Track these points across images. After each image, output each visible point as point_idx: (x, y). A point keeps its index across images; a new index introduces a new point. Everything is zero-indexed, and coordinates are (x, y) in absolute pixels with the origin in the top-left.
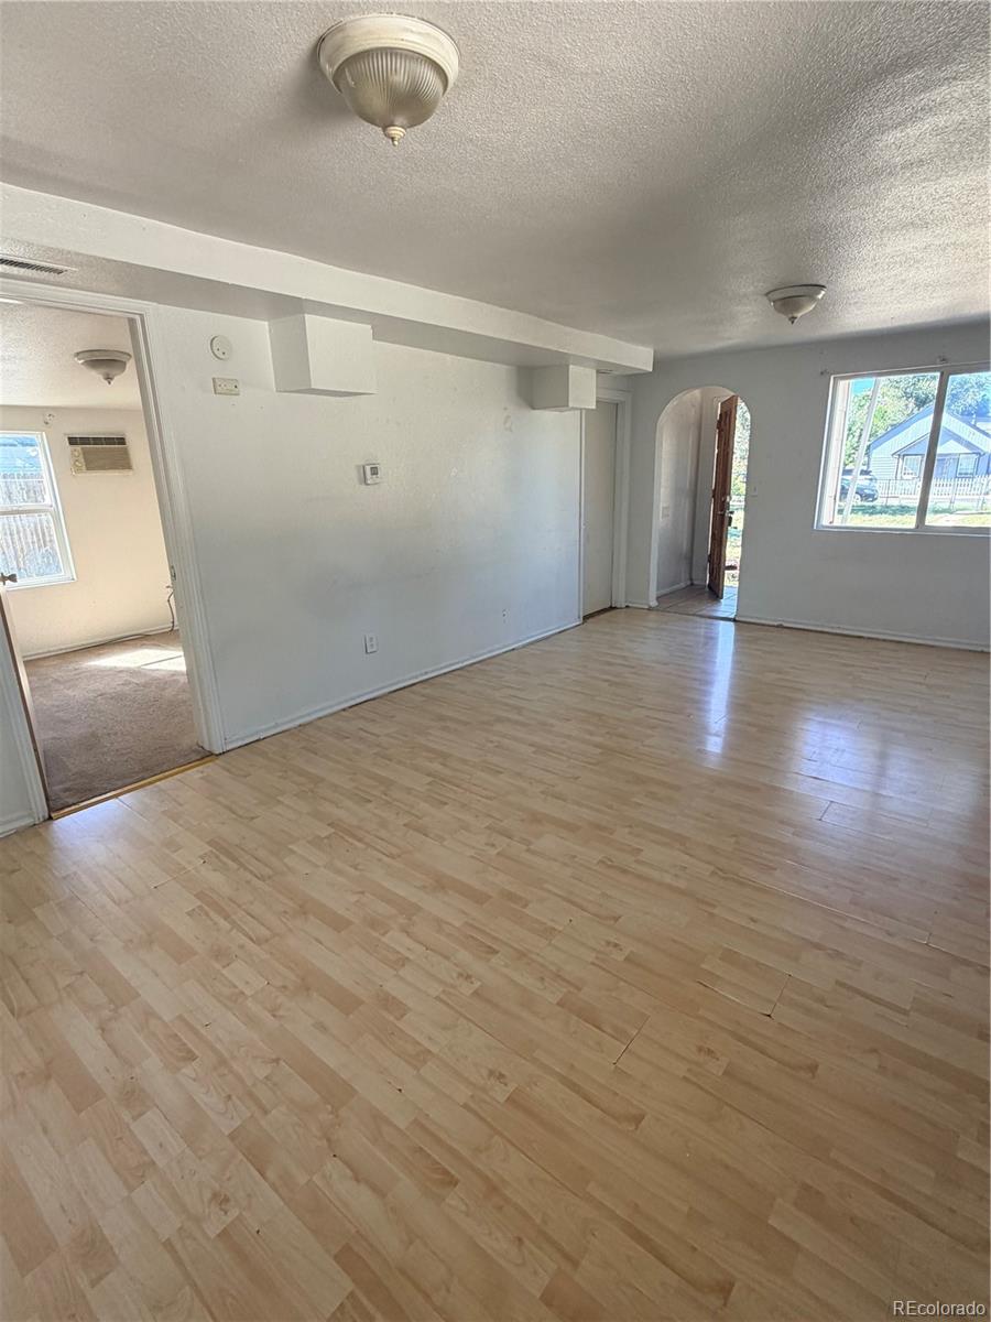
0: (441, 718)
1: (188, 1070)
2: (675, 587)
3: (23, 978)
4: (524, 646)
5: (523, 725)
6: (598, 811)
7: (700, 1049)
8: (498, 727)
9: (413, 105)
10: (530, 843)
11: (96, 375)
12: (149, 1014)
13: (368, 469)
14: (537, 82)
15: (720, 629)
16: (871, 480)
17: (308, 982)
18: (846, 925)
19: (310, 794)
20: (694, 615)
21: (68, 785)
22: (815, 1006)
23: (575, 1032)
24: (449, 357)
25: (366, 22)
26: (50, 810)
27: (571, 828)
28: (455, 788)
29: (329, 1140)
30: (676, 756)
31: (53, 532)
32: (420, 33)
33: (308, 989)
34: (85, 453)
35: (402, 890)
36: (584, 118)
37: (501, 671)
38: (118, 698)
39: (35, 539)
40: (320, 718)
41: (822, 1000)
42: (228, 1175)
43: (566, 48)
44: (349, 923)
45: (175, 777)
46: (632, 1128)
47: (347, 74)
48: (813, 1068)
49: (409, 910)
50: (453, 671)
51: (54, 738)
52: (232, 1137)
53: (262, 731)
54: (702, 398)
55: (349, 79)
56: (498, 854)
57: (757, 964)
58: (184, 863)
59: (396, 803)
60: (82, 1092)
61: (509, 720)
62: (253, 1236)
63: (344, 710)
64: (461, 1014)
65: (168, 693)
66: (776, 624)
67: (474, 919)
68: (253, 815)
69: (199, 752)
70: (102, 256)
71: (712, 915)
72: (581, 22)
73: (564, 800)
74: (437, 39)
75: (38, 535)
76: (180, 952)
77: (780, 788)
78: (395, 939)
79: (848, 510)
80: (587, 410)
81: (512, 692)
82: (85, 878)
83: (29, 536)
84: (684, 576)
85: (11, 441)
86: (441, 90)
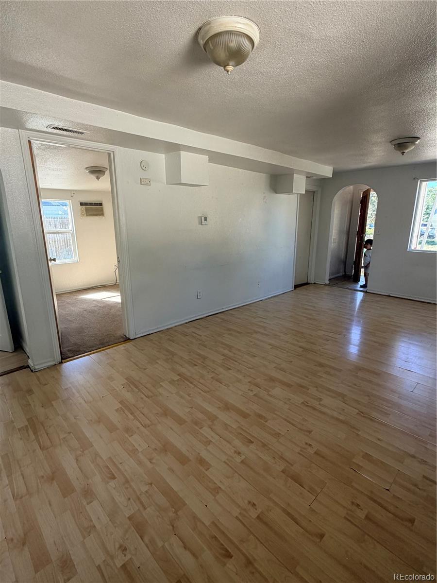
0: (229, 330)
1: (112, 484)
2: (337, 275)
3: (46, 432)
4: (267, 299)
5: (267, 335)
6: (301, 378)
7: (353, 503)
8: (254, 335)
9: (238, 56)
10: (269, 391)
11: (93, 177)
12: (97, 455)
13: (203, 218)
14: (295, 44)
15: (358, 295)
16: (432, 229)
17: (166, 448)
18: (428, 447)
19: (170, 360)
20: (346, 288)
21: (70, 348)
22: (413, 488)
23: (290, 487)
24: (240, 170)
25: (220, 20)
26: (62, 359)
27: (289, 386)
28: (234, 362)
29: (173, 526)
30: (338, 355)
31: (71, 241)
32: (243, 24)
33: (166, 451)
34: (86, 209)
35: (209, 408)
36: (314, 60)
37: (257, 310)
38: (92, 312)
39: (64, 244)
40: (176, 326)
41: (416, 485)
42: (127, 536)
43: (310, 28)
44: (185, 422)
45: (114, 348)
46: (319, 540)
47: (210, 43)
48: (412, 521)
49: (213, 418)
50: (235, 308)
51: (65, 328)
52: (130, 518)
53: (150, 330)
54: (354, 190)
55: (211, 45)
56: (254, 395)
57: (382, 462)
58: (115, 388)
59: (208, 367)
60: (67, 489)
61: (259, 332)
62: (137, 570)
63: (186, 323)
64: (236, 472)
65: (113, 311)
66: (387, 294)
67: (242, 426)
68: (146, 368)
69: (124, 338)
70: (100, 126)
71: (357, 435)
72: (319, 15)
73: (285, 372)
74: (251, 26)
75: (65, 242)
76: (112, 428)
77: (391, 374)
78: (206, 431)
79: (424, 242)
80: (301, 194)
81: (260, 319)
82: (74, 391)
83: (62, 243)
84: (342, 270)
85: (58, 204)
86: (251, 49)
